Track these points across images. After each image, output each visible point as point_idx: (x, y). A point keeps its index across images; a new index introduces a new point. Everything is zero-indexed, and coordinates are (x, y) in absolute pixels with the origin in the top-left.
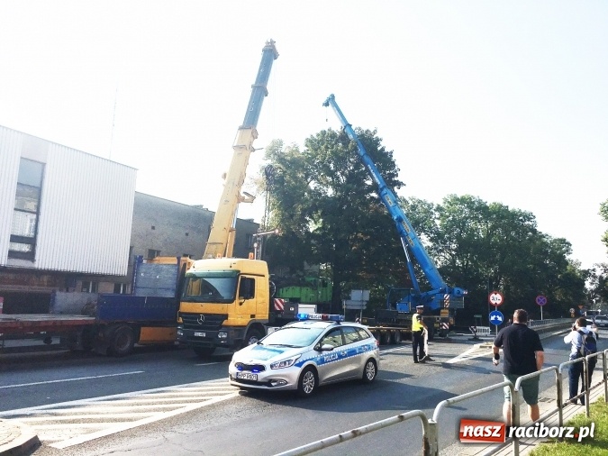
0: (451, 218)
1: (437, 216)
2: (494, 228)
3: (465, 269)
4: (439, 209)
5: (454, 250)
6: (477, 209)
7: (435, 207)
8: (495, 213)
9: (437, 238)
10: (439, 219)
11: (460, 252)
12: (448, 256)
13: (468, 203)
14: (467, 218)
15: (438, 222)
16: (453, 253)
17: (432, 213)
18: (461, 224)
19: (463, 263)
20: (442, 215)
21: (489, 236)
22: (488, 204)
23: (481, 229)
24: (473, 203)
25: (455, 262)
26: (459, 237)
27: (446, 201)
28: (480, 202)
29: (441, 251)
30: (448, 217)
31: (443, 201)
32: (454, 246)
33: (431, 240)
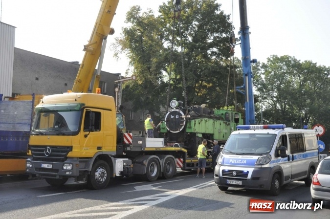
0: (273, 73)
1: (263, 72)
2: (305, 80)
3: (283, 111)
4: (264, 66)
5: (276, 97)
6: (293, 66)
7: (261, 65)
8: (306, 69)
9: (263, 88)
10: (264, 74)
11: (280, 98)
12: (271, 102)
13: (286, 62)
14: (284, 73)
15: (263, 77)
16: (275, 99)
17: (259, 70)
18: (281, 77)
19: (281, 107)
20: (266, 71)
21: (301, 86)
22: (301, 62)
23: (295, 81)
24: (290, 61)
25: (276, 106)
26: (278, 88)
27: (269, 60)
28: (295, 60)
29: (265, 98)
30: (270, 72)
31: (267, 60)
32: (275, 94)
33: (259, 90)
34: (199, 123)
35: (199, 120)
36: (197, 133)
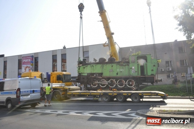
34: (84, 68)
35: (84, 66)
36: (82, 73)
